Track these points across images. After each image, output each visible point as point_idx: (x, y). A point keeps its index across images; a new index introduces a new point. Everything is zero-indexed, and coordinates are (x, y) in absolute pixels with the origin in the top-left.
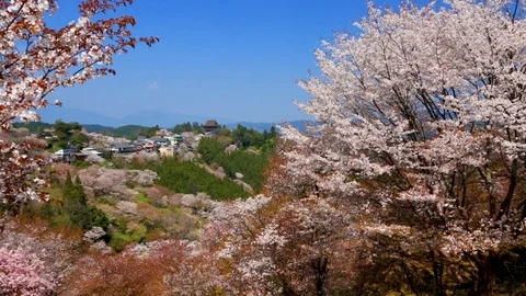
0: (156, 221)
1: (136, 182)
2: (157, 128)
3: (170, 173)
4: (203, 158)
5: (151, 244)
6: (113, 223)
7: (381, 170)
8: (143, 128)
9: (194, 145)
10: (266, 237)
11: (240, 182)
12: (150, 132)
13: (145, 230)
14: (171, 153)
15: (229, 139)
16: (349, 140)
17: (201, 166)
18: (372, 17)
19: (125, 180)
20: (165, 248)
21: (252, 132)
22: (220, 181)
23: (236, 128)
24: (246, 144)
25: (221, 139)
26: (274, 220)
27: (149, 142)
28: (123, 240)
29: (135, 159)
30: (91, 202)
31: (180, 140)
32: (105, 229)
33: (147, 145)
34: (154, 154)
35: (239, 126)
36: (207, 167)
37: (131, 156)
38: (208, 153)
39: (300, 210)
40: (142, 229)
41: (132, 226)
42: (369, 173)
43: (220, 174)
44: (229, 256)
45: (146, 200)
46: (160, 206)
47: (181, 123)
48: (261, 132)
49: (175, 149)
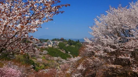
0: (47, 64)
1: (42, 54)
2: (48, 40)
3: (51, 51)
4: (60, 48)
5: (46, 70)
6: (36, 64)
7: (113, 50)
8: (44, 40)
9: (57, 44)
10: (80, 68)
11: (69, 54)
12: (46, 41)
13: (44, 66)
14: (51, 46)
15: (67, 43)
16: (104, 42)
17: (59, 50)
18: (110, 10)
19: (39, 53)
20: (51, 70)
21: (73, 41)
22: (64, 54)
23: (68, 40)
24: (71, 44)
25: (64, 43)
26: (82, 63)
27: (46, 43)
28: (38, 69)
29: (42, 47)
30: (30, 58)
31: (54, 43)
32: (34, 66)
33: (45, 44)
34: (47, 46)
35: (69, 39)
36: (61, 50)
37: (41, 47)
38: (61, 46)
39: (90, 60)
40: (43, 66)
41: (41, 65)
42: (110, 51)
43: (64, 52)
44: (70, 72)
45: (45, 58)
46: (48, 60)
47: (54, 38)
48: (75, 41)
49: (52, 45)
